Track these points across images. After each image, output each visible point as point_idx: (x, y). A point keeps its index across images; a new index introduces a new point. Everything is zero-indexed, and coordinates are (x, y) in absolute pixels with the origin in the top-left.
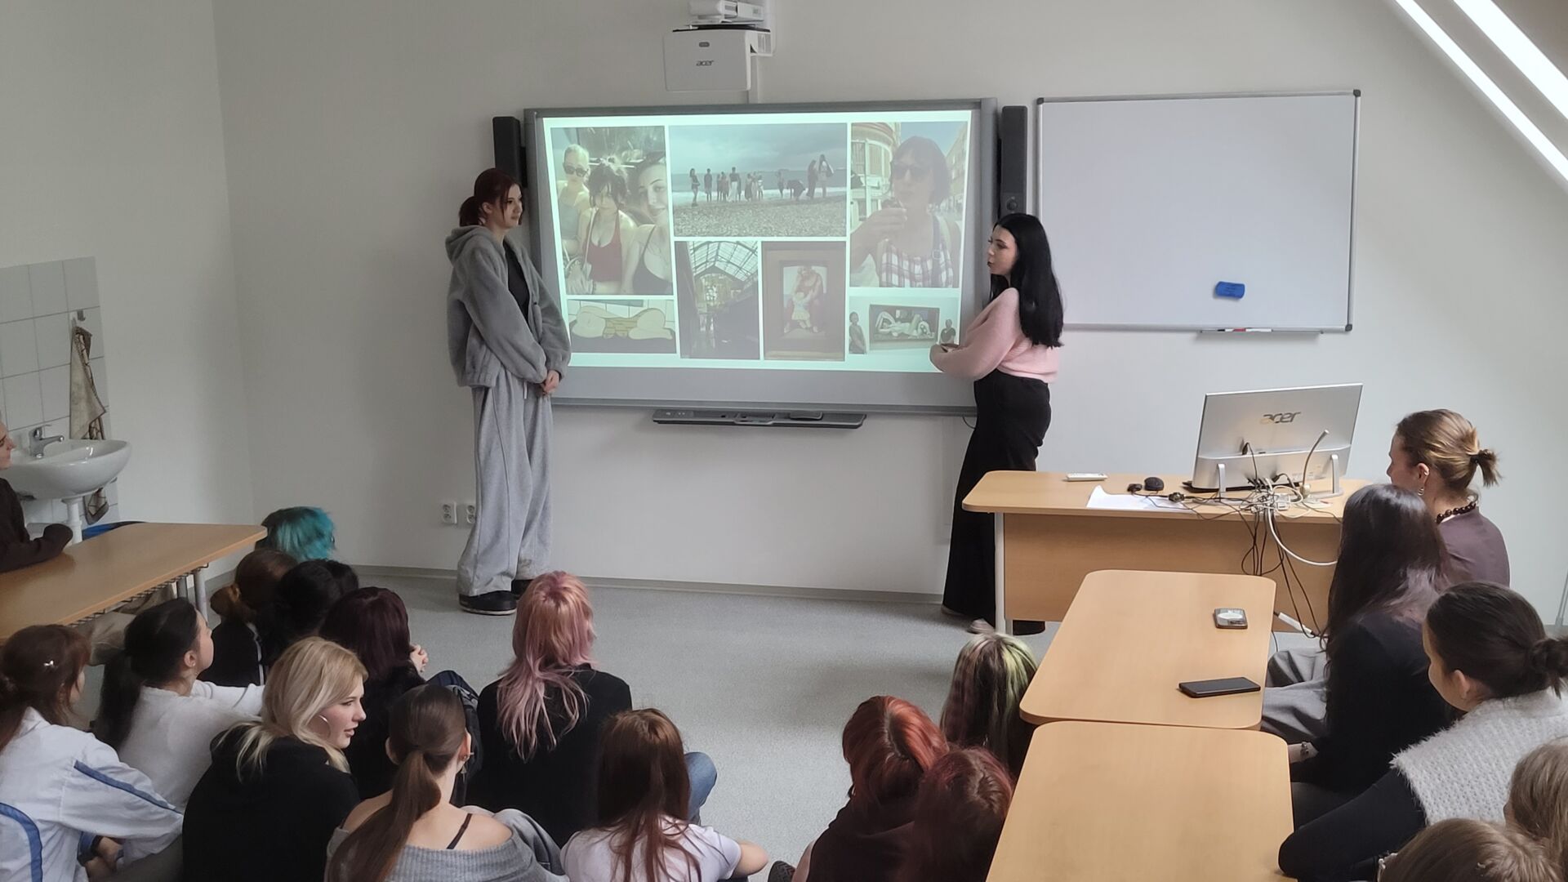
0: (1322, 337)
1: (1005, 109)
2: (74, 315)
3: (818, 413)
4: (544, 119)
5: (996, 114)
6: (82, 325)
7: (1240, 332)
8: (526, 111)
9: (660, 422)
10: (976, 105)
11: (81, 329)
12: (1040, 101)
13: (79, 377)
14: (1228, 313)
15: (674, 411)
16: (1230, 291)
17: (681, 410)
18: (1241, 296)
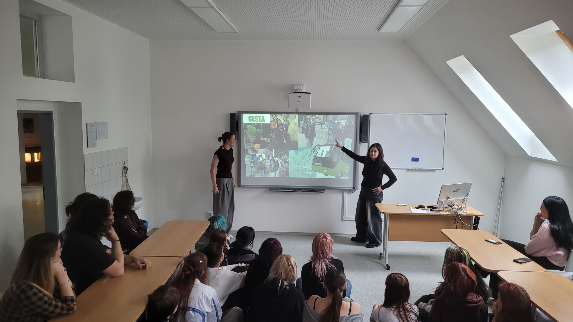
0: (436, 171)
1: (363, 115)
2: (123, 163)
3: (314, 189)
4: (243, 114)
5: (360, 116)
6: (125, 165)
7: (418, 170)
8: (238, 112)
9: (272, 191)
10: (356, 114)
11: (125, 167)
12: (371, 114)
13: (124, 180)
14: (415, 165)
15: (276, 188)
16: (415, 160)
17: (278, 188)
18: (418, 161)
